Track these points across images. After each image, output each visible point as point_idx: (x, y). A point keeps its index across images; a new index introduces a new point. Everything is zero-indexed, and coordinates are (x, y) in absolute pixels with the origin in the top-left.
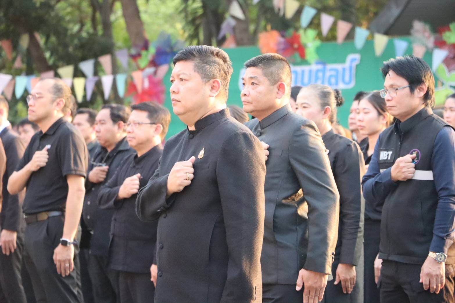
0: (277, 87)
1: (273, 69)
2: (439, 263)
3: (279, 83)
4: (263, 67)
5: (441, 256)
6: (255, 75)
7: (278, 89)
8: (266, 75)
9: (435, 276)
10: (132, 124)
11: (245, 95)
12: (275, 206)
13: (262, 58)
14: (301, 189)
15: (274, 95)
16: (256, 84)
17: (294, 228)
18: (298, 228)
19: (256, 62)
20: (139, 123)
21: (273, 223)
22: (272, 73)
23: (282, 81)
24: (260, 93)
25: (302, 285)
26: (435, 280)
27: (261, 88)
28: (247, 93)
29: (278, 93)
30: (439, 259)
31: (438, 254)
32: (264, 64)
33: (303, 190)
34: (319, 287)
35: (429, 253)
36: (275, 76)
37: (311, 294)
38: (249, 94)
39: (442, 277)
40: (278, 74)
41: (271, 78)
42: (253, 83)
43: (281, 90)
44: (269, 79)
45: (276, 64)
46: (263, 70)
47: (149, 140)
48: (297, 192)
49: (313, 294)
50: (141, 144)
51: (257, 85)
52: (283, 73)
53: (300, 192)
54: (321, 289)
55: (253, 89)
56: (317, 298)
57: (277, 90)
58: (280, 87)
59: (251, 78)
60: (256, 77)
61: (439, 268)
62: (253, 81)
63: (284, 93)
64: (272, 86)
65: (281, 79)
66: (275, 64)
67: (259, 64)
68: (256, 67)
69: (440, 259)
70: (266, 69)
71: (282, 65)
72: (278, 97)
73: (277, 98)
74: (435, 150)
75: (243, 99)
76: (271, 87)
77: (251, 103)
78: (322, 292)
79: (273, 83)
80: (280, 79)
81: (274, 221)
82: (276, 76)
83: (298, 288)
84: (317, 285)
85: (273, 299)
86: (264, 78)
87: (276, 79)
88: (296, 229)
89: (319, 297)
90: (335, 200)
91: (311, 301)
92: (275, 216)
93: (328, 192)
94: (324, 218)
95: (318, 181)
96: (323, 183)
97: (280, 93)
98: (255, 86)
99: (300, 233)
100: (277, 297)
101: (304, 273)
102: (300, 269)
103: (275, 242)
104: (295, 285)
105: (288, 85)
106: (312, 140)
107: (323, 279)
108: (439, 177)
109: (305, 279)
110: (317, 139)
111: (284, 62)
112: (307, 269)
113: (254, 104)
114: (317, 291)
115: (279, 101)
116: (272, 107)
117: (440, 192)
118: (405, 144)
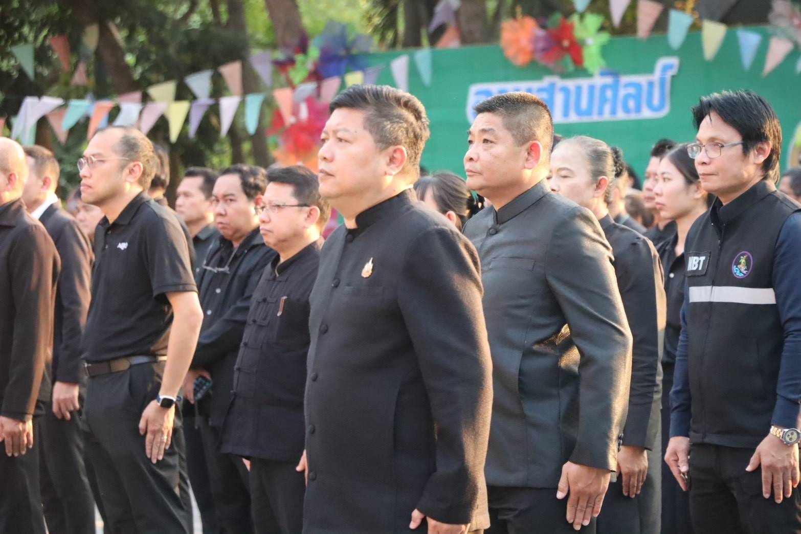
0: (527, 150)
1: (522, 117)
2: (789, 446)
3: (531, 142)
4: (504, 112)
5: (792, 434)
6: (490, 127)
7: (529, 154)
8: (509, 128)
9: (781, 468)
10: (268, 207)
11: (471, 159)
12: (521, 355)
13: (504, 99)
14: (566, 325)
15: (521, 163)
16: (491, 142)
17: (554, 391)
18: (561, 392)
19: (494, 104)
20: (278, 206)
21: (519, 384)
22: (519, 125)
23: (535, 140)
24: (496, 157)
25: (567, 489)
26: (781, 474)
27: (499, 149)
28: (474, 156)
29: (527, 160)
30: (788, 439)
31: (786, 430)
32: (506, 109)
33: (569, 327)
34: (595, 492)
35: (770, 427)
36: (523, 130)
37: (580, 503)
38: (479, 158)
39: (794, 468)
40: (530, 128)
41: (517, 134)
42: (486, 141)
43: (533, 154)
44: (513, 135)
45: (528, 110)
46: (504, 118)
47: (298, 235)
48: (559, 330)
49: (583, 503)
50: (284, 241)
51: (492, 144)
52: (539, 126)
53: (565, 330)
54: (599, 494)
55: (485, 150)
56: (589, 510)
57: (526, 154)
58: (531, 149)
59: (483, 131)
60: (491, 130)
61: (789, 455)
62: (486, 136)
63: (537, 159)
64: (518, 146)
65: (535, 135)
66: (526, 110)
67: (499, 108)
68: (493, 113)
69: (791, 439)
70: (509, 116)
71: (537, 112)
72: (526, 165)
73: (525, 168)
74: (780, 254)
75: (468, 166)
76: (517, 149)
77: (480, 174)
78: (599, 501)
79: (519, 141)
80: (532, 136)
81: (519, 380)
82: (527, 131)
83: (561, 495)
84: (591, 490)
85: (515, 510)
86: (506, 131)
87: (526, 135)
88: (558, 394)
89: (593, 508)
90: (625, 345)
91: (580, 515)
92: (521, 372)
93: (613, 331)
94: (606, 376)
95: (596, 314)
96: (605, 316)
97: (532, 160)
98: (489, 144)
99: (565, 400)
100: (522, 507)
101: (570, 469)
102: (565, 462)
103: (522, 417)
104: (556, 489)
105: (545, 147)
106: (587, 243)
107: (603, 480)
108: (786, 298)
109: (571, 479)
110: (594, 240)
111: (541, 108)
112: (575, 462)
113: (485, 175)
114: (591, 499)
115: (527, 174)
116: (516, 183)
117: (787, 325)
118: (727, 243)
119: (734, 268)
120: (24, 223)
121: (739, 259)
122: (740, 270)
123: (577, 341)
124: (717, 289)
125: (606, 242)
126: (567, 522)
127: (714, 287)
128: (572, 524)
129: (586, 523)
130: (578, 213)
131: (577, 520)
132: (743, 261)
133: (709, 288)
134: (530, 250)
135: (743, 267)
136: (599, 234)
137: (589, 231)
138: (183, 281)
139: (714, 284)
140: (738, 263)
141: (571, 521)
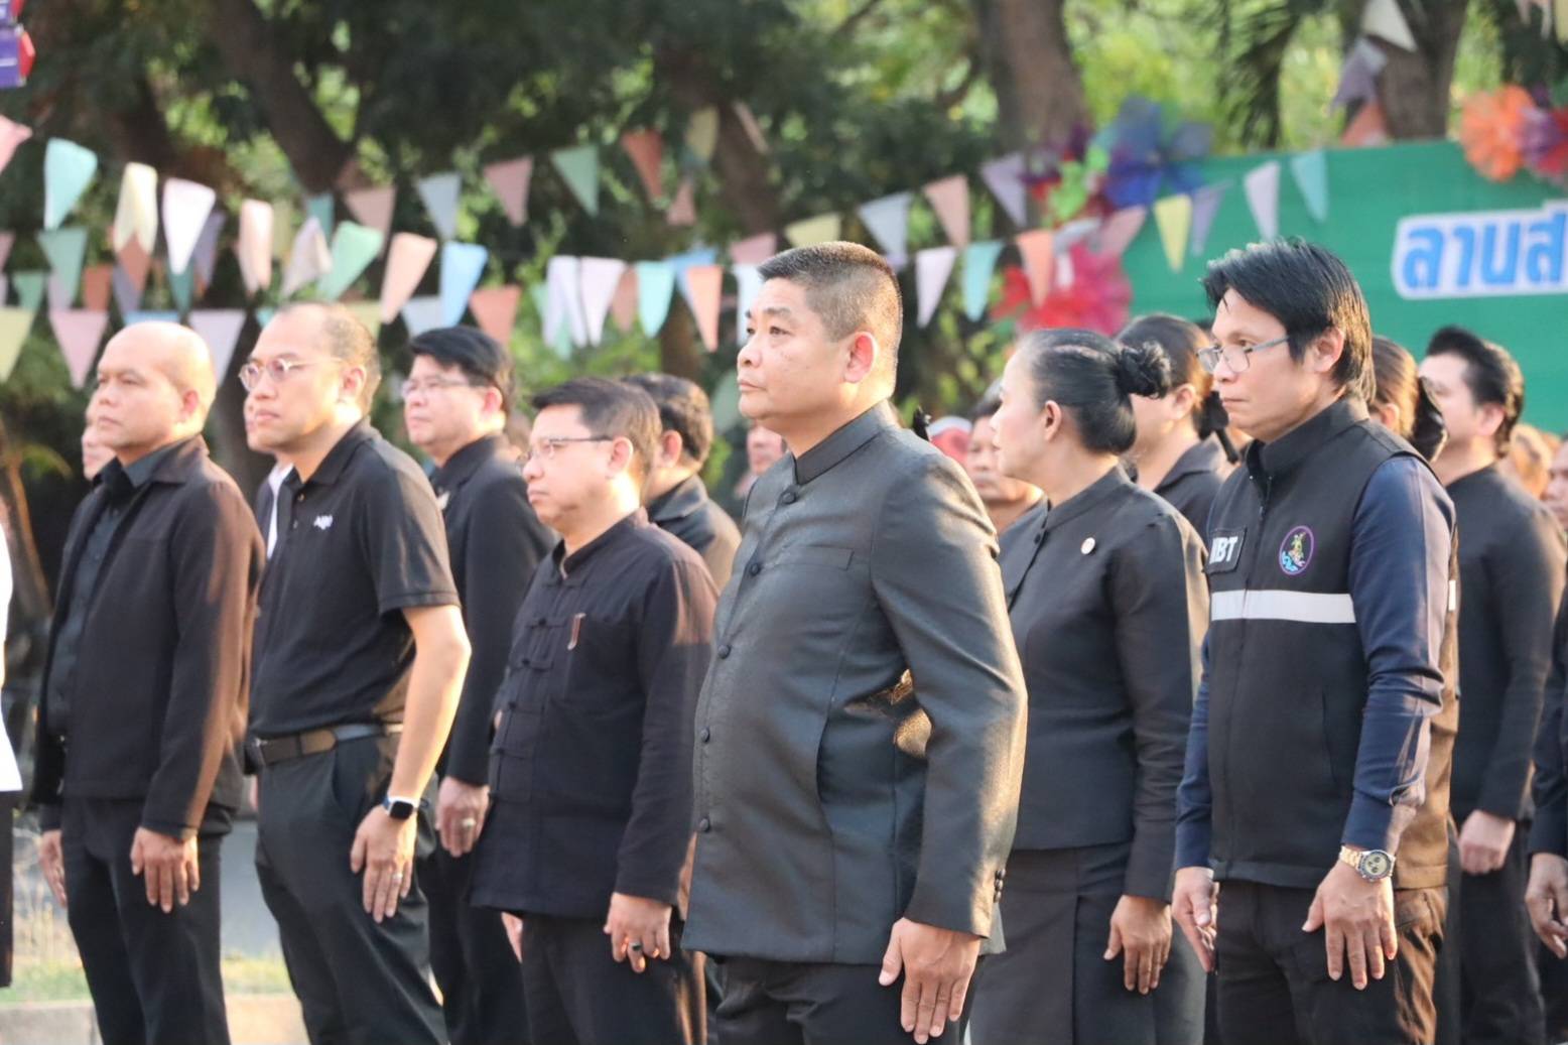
0: (849, 348)
1: (843, 289)
2: (1371, 882)
3: (858, 334)
4: (810, 279)
5: (1377, 860)
6: (783, 305)
7: (852, 355)
8: (816, 307)
11: (748, 362)
12: (824, 722)
13: (811, 255)
14: (907, 671)
15: (838, 369)
16: (785, 333)
17: (886, 789)
18: (898, 790)
19: (792, 263)
22: (835, 302)
23: (865, 330)
24: (792, 359)
25: (897, 968)
26: (1360, 935)
27: (797, 345)
28: (754, 358)
29: (849, 366)
30: (1369, 869)
31: (1366, 853)
32: (814, 273)
33: (912, 675)
34: (950, 974)
35: (1339, 848)
36: (843, 312)
37: (925, 994)
38: (761, 360)
40: (856, 308)
41: (832, 318)
42: (775, 330)
43: (860, 355)
44: (824, 321)
45: (852, 275)
46: (808, 289)
47: (596, 493)
48: (897, 679)
49: (928, 994)
51: (786, 336)
52: (872, 305)
54: (960, 979)
55: (773, 346)
56: (941, 1008)
57: (848, 355)
58: (857, 347)
59: (771, 312)
60: (784, 310)
61: (1372, 900)
62: (775, 322)
63: (867, 365)
64: (833, 340)
65: (865, 322)
66: (849, 275)
67: (801, 272)
68: (790, 279)
69: (1375, 870)
70: (817, 286)
71: (871, 281)
72: (848, 376)
73: (845, 380)
74: (1363, 529)
75: (743, 373)
76: (830, 346)
77: (764, 389)
78: (959, 992)
79: (836, 333)
80: (860, 323)
81: (818, 765)
82: (849, 312)
83: (886, 978)
84: (942, 970)
86: (811, 314)
87: (847, 320)
88: (893, 793)
89: (949, 1004)
90: (1011, 708)
91: (924, 1016)
92: (822, 754)
93: (988, 682)
94: (974, 764)
95: (959, 650)
96: (978, 655)
97: (857, 366)
98: (781, 337)
99: (905, 804)
100: (821, 998)
101: (905, 931)
102: (897, 918)
103: (825, 834)
104: (879, 967)
105: (883, 345)
106: (946, 521)
107: (964, 952)
108: (1372, 614)
109: (905, 951)
110: (961, 515)
111: (878, 272)
112: (915, 920)
113: (772, 392)
114: (942, 986)
115: (850, 391)
116: (826, 407)
117: (1375, 661)
118: (1276, 511)
119: (1283, 556)
120: (202, 478)
121: (1291, 539)
122: (1292, 560)
123: (923, 698)
124: (1254, 595)
125: (986, 520)
126: (902, 1029)
127: (1249, 592)
128: (912, 1033)
129: (937, 1032)
130: (931, 466)
131: (920, 1026)
132: (1297, 543)
133: (1240, 593)
134: (843, 532)
135: (1296, 555)
136: (972, 505)
137: (952, 498)
138: (432, 587)
139: (1249, 585)
140: (1289, 548)
141: (908, 1028)
